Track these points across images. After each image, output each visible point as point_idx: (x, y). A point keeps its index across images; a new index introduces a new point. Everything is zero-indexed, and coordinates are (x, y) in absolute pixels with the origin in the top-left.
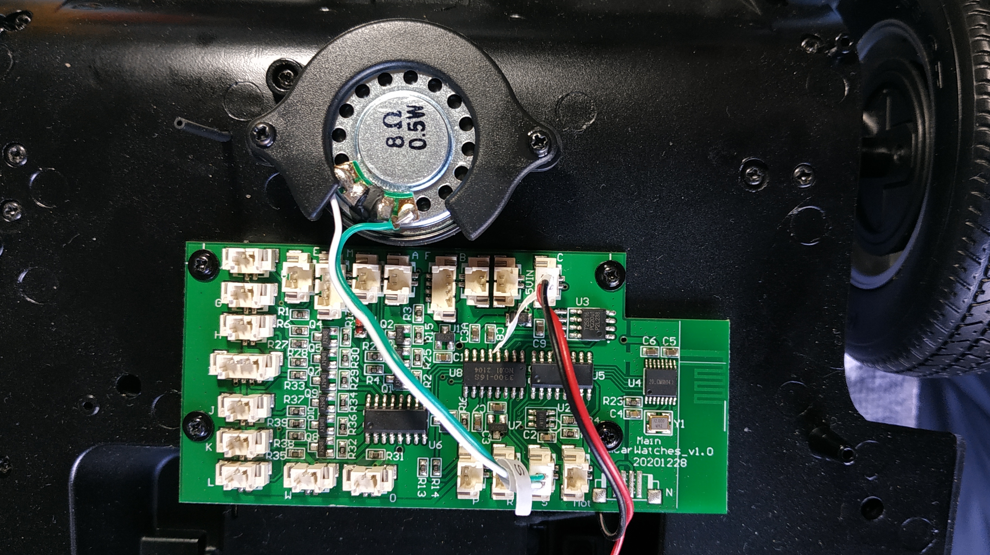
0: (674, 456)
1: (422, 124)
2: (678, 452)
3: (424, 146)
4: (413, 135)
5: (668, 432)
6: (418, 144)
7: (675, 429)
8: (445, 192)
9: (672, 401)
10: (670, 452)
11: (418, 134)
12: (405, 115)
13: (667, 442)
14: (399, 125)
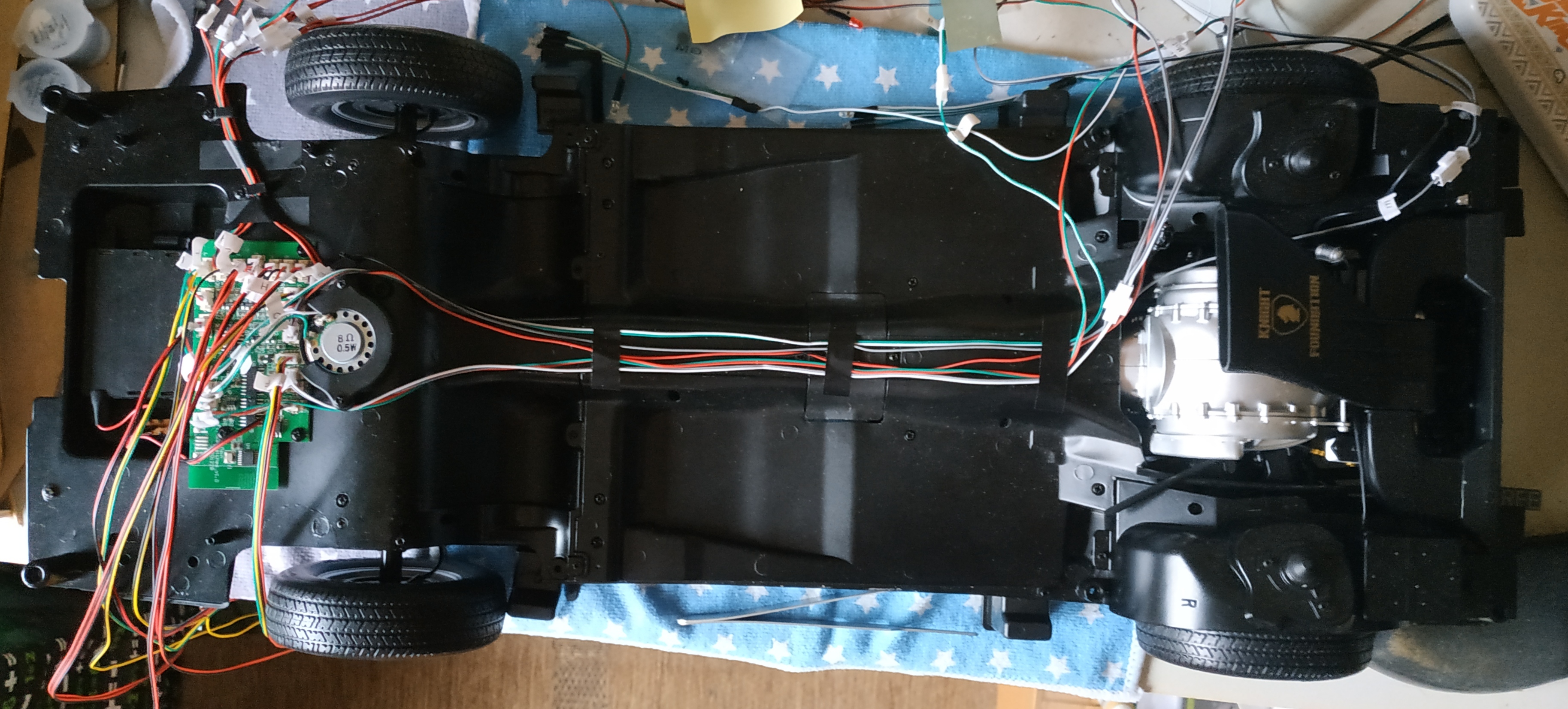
0: (215, 464)
1: (348, 350)
2: (217, 466)
3: (339, 351)
4: (344, 347)
5: (226, 461)
6: (340, 349)
7: (226, 464)
8: (321, 360)
9: (240, 463)
10: (217, 462)
11: (344, 348)
12: (352, 343)
13: (221, 461)
14: (348, 340)
